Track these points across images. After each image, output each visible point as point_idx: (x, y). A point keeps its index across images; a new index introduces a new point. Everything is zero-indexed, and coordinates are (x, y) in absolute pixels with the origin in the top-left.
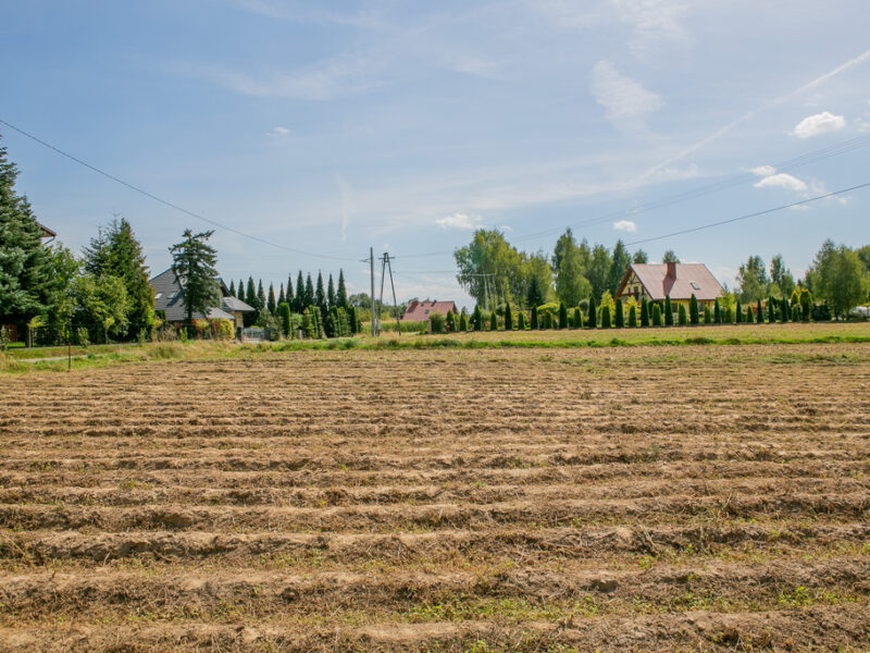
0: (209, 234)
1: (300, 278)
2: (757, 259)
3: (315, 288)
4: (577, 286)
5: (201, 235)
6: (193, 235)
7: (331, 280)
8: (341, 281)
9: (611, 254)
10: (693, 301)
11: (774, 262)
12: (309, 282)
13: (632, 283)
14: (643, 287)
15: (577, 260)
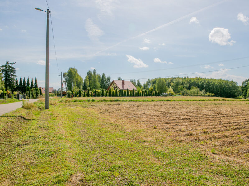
0: (14, 63)
1: (21, 79)
2: (134, 80)
3: (26, 82)
4: (97, 85)
5: (11, 63)
6: (9, 63)
7: (32, 80)
8: (36, 80)
9: (101, 77)
10: (128, 90)
11: (138, 81)
12: (24, 80)
13: (113, 85)
14: (117, 86)
15: (97, 77)
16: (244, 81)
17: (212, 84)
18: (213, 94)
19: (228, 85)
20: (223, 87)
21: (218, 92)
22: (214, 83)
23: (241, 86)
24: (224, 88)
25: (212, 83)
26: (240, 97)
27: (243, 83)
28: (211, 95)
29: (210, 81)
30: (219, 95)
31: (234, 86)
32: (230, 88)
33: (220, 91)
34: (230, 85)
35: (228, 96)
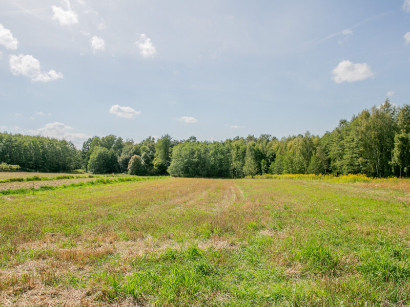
16: (86, 141)
17: (16, 146)
18: (14, 167)
19: (54, 148)
20: (41, 151)
21: (30, 160)
22: (20, 144)
23: (81, 150)
24: (44, 153)
25: (17, 144)
26: (80, 170)
27: (84, 146)
28: (11, 169)
29: (13, 139)
30: (32, 168)
31: (67, 149)
32: (57, 154)
33: (34, 159)
34: (58, 147)
35: (53, 169)
